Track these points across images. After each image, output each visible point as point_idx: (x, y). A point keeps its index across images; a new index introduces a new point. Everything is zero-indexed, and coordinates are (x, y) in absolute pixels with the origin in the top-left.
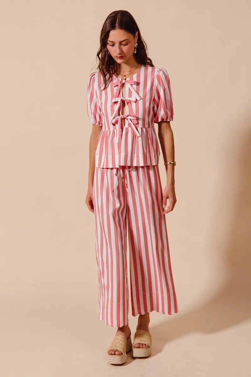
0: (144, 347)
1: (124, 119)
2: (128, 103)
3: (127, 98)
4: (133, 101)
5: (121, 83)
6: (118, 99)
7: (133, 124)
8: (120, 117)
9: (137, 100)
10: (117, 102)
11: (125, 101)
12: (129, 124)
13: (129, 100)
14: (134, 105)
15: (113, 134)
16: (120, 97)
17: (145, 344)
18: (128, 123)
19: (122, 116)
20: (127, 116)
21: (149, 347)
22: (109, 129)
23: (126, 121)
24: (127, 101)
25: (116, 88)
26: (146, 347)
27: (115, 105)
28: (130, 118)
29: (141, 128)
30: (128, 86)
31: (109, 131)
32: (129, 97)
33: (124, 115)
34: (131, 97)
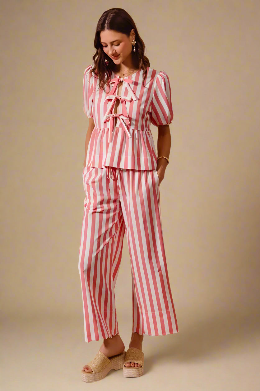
0: (135, 366)
1: (116, 118)
2: (122, 102)
3: (122, 96)
4: (128, 101)
5: (118, 80)
6: (112, 97)
7: (125, 124)
8: (112, 116)
9: (132, 100)
10: (111, 100)
11: (120, 99)
12: (121, 124)
13: (124, 99)
14: (128, 104)
15: (102, 132)
16: (115, 95)
17: (137, 364)
18: (119, 122)
19: (115, 115)
20: (120, 115)
21: (141, 366)
22: (100, 126)
23: (118, 120)
24: (122, 100)
25: (113, 85)
26: (138, 367)
27: (109, 102)
28: (123, 118)
29: (133, 130)
30: (125, 85)
31: (99, 128)
32: (124, 96)
33: (117, 114)
34: (127, 96)
